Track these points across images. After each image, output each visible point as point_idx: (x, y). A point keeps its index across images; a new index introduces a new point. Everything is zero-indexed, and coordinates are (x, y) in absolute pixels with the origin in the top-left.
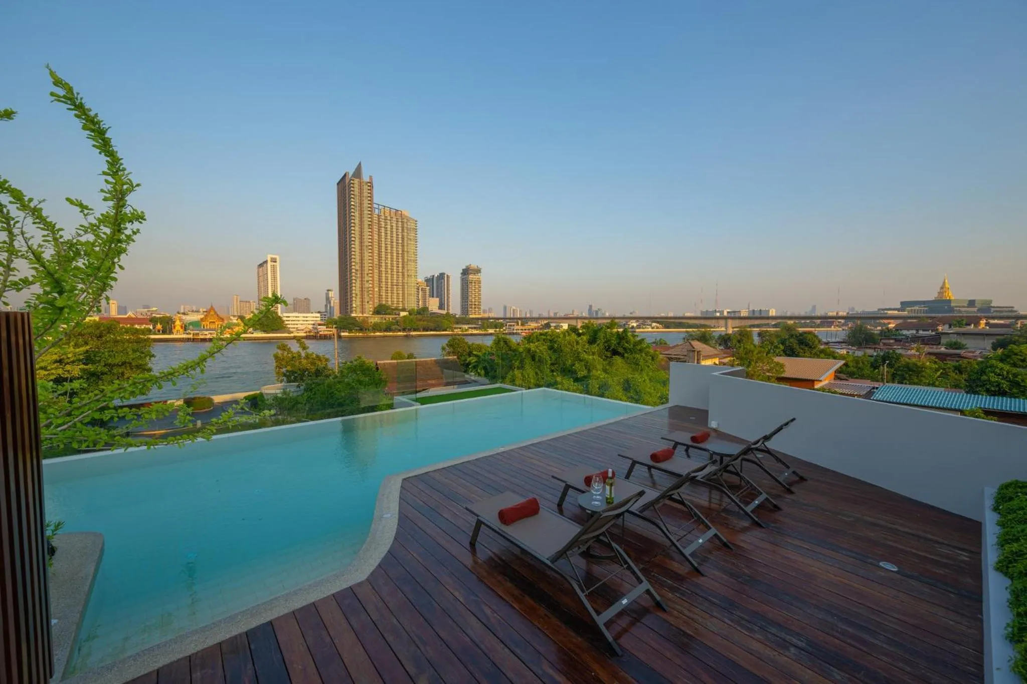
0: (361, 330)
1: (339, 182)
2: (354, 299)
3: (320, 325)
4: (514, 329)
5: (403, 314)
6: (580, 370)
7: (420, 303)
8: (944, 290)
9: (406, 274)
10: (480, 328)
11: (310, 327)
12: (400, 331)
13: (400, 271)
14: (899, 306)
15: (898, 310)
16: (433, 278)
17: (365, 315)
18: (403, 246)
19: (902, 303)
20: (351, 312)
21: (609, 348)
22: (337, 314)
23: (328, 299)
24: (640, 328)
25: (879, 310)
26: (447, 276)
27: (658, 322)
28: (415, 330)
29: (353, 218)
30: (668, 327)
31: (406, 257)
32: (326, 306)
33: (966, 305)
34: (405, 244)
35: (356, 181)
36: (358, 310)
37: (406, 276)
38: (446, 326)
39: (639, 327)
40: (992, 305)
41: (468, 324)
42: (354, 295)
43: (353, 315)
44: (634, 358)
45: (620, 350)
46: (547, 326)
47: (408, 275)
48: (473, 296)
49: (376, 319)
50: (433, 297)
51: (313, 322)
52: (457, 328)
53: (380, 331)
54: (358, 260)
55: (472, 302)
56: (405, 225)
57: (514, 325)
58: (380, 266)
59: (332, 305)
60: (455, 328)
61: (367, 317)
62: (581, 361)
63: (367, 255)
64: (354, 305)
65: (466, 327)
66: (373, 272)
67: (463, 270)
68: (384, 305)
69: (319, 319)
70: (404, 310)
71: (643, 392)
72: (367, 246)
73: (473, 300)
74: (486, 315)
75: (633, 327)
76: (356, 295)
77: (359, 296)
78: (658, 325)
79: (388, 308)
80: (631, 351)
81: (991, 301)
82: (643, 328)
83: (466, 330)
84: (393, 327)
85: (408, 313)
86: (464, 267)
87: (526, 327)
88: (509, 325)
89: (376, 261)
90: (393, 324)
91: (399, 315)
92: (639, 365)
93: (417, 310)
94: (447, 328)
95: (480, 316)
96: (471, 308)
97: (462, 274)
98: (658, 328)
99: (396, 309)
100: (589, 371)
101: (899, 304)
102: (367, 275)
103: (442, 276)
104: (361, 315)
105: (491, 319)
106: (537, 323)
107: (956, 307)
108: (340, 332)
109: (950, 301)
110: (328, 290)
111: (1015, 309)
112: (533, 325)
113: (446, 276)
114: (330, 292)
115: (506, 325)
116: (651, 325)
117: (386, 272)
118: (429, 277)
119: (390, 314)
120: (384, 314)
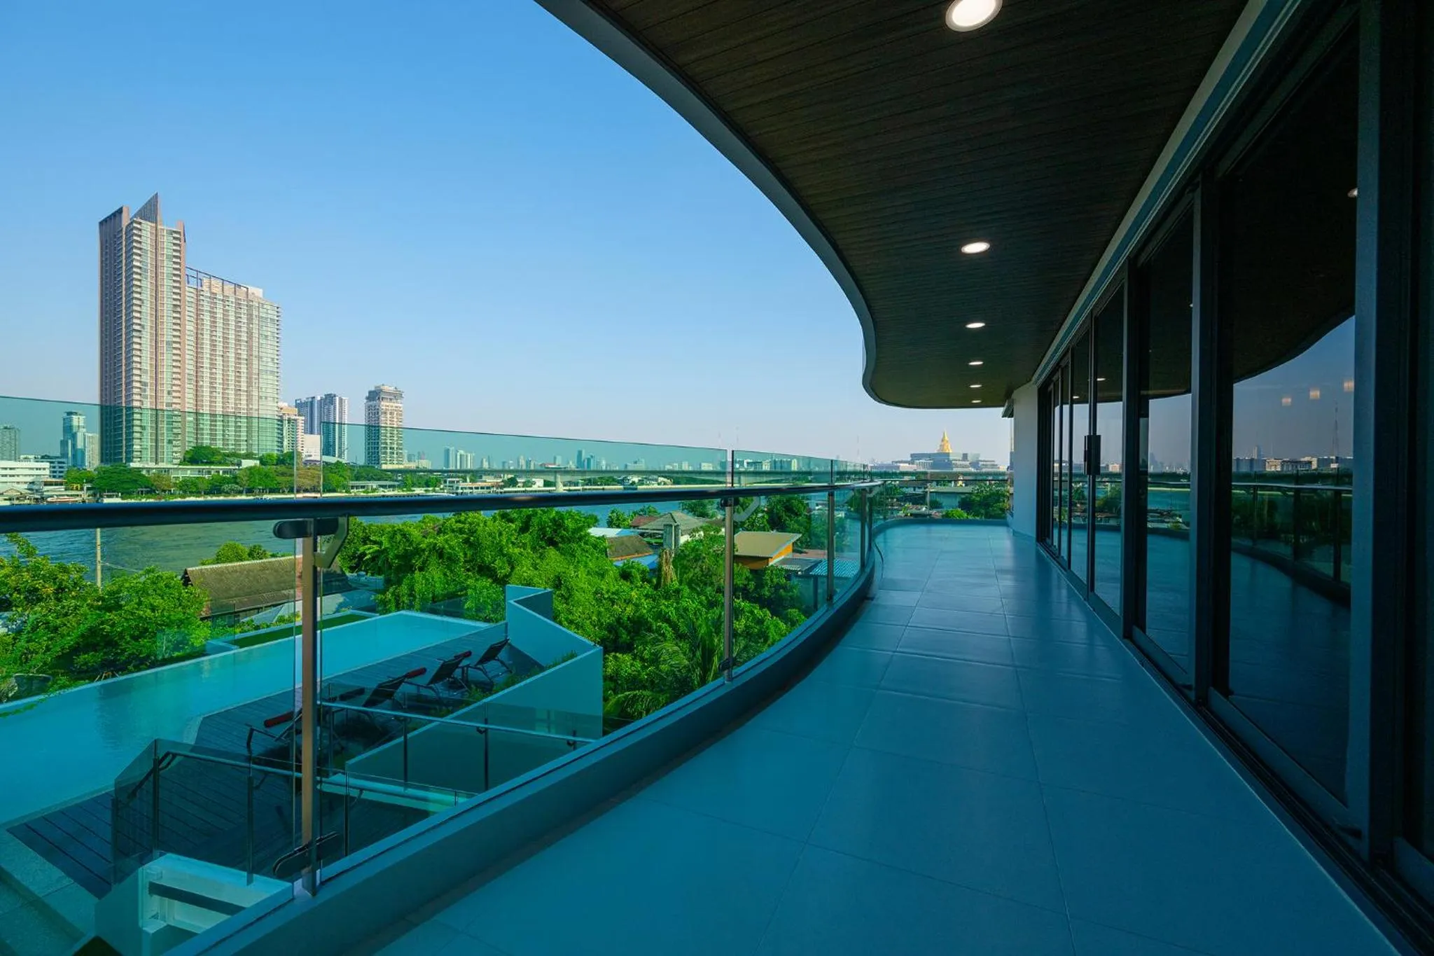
0: (151, 491)
1: (105, 220)
2: (136, 435)
3: (46, 484)
4: (457, 488)
5: (247, 463)
6: (501, 568)
7: (285, 443)
8: (945, 442)
9: (255, 393)
10: (399, 487)
11: (23, 488)
12: (240, 493)
13: (244, 388)
14: (909, 459)
15: (908, 463)
16: (312, 403)
17: (162, 465)
18: (250, 348)
19: (912, 455)
20: (129, 460)
21: (544, 537)
22: (92, 461)
23: (69, 431)
24: (643, 484)
25: (893, 462)
26: (341, 400)
27: (665, 477)
28: (272, 491)
29: (139, 290)
30: (678, 483)
31: (255, 366)
32: (64, 444)
33: (961, 459)
34: (255, 344)
35: (147, 226)
36: (148, 454)
37: (255, 398)
38: (335, 484)
39: (641, 483)
40: (980, 459)
41: (379, 480)
42: (137, 429)
43: (132, 465)
44: (571, 548)
45: (557, 539)
46: (512, 482)
47: (260, 397)
48: (388, 435)
49: (190, 472)
50: (312, 432)
51: (30, 479)
52: (357, 487)
53: (198, 493)
54: (146, 366)
55: (386, 444)
56: (255, 313)
57: (458, 482)
58: (198, 377)
59: (80, 445)
60: (353, 487)
61: (167, 470)
62: (504, 555)
63: (167, 358)
64: (136, 447)
65: (374, 484)
66: (184, 388)
67: (370, 392)
68: (208, 448)
69: (47, 472)
70: (249, 456)
71: (575, 588)
72: (168, 343)
73: (388, 441)
74: (413, 466)
75: (633, 483)
76: (143, 428)
77: (149, 430)
78: (665, 480)
79: (215, 452)
80: (569, 540)
81: (979, 455)
82: (648, 485)
83: (374, 490)
84: (226, 487)
85: (258, 462)
86: (373, 389)
87: (479, 484)
88: (450, 482)
89: (190, 367)
90: (224, 481)
91: (239, 464)
92: (575, 557)
93: (278, 456)
94: (338, 486)
95: (401, 467)
96: (385, 453)
97: (368, 398)
98: (665, 484)
99: (234, 455)
100: (513, 568)
101: (909, 456)
102: (169, 393)
103: (330, 399)
104: (152, 465)
105: (419, 472)
106: (495, 477)
107: (955, 460)
108: (101, 496)
109: (948, 454)
110: (70, 414)
111: (996, 463)
112: (490, 480)
113: (337, 398)
114: (75, 417)
115: (445, 482)
116: (656, 480)
117: (213, 388)
118: (304, 400)
119: (220, 463)
120: (207, 463)
